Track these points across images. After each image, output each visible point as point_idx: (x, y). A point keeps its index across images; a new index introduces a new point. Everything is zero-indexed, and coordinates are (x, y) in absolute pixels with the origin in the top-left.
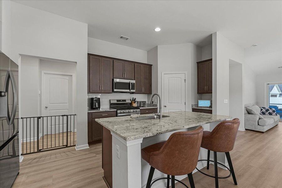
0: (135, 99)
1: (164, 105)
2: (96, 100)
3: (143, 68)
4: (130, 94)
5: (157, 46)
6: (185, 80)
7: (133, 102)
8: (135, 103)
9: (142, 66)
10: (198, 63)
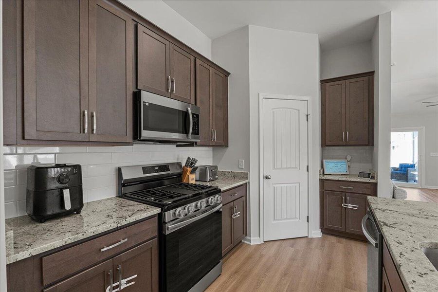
0: (195, 161)
1: (265, 175)
2: (60, 179)
3: (214, 76)
4: (178, 146)
5: (248, 26)
6: (307, 116)
7: (189, 169)
8: (193, 171)
9: (211, 71)
10: (323, 82)
